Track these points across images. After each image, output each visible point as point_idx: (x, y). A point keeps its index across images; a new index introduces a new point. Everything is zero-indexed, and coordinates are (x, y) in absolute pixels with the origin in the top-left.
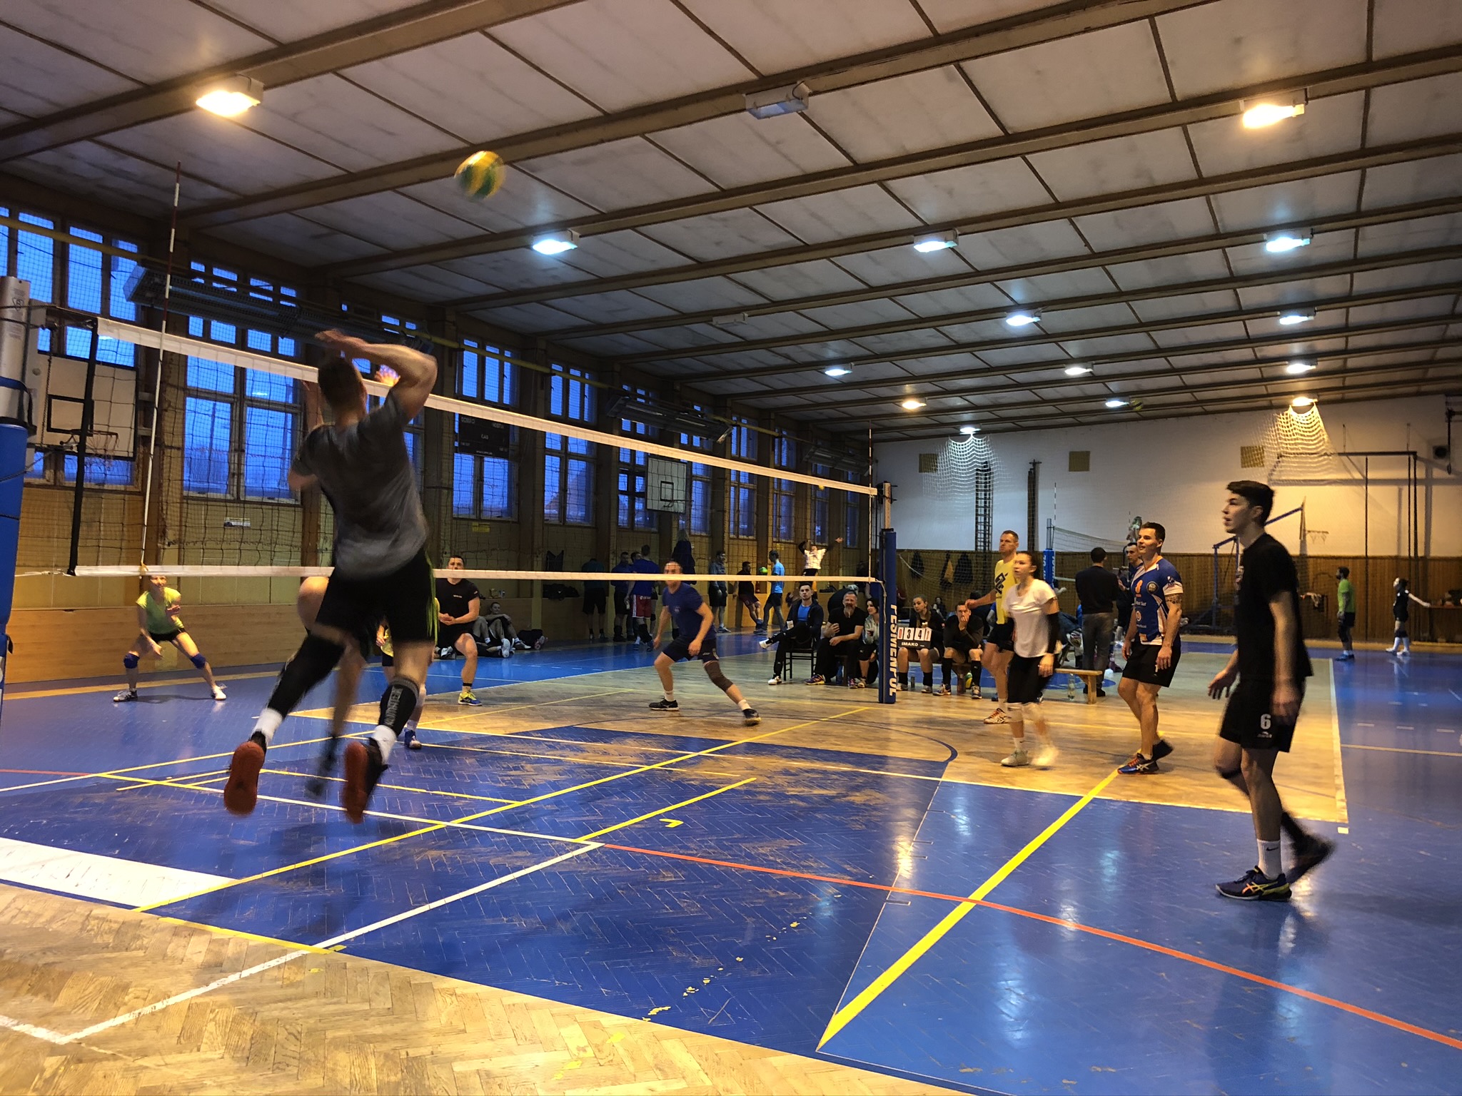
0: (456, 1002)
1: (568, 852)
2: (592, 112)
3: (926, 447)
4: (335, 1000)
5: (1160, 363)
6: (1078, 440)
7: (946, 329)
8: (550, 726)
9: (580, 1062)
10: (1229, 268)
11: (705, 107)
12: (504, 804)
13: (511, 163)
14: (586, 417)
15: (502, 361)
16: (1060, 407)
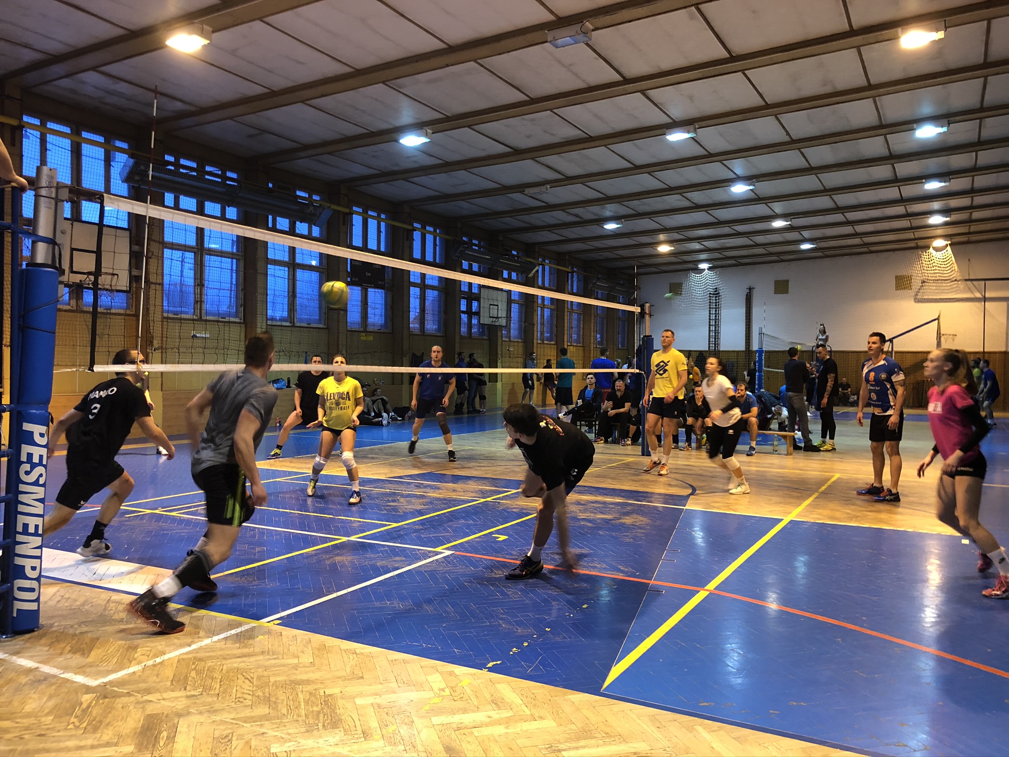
0: (356, 659)
1: (430, 557)
2: (440, 45)
3: (675, 278)
4: (275, 657)
5: (838, 217)
6: (781, 272)
7: (688, 195)
8: (416, 472)
9: (441, 698)
10: (889, 150)
11: (520, 40)
12: (386, 525)
13: (384, 83)
14: (438, 260)
15: (379, 221)
16: (768, 249)
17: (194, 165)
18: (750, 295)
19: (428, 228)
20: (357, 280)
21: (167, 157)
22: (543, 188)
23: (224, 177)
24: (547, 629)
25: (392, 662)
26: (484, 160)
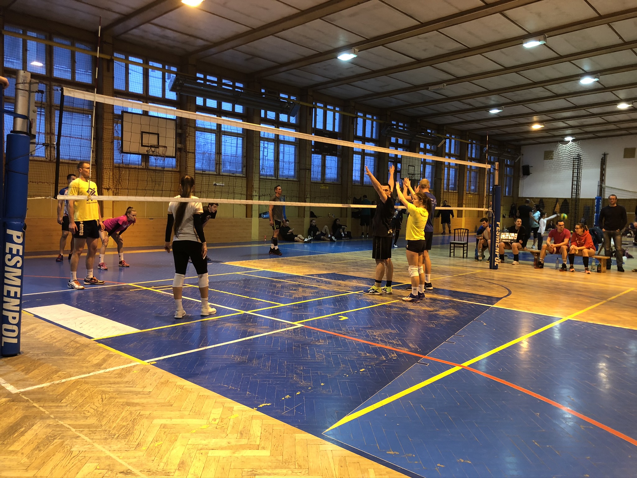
0: (179, 392)
1: (285, 328)
3: (547, 148)
4: (131, 385)
6: (629, 142)
7: (549, 87)
8: (325, 272)
9: (209, 425)
12: (277, 305)
13: (320, 18)
14: (374, 137)
15: (334, 112)
16: (618, 125)
17: (215, 79)
18: (605, 159)
19: (368, 116)
20: (318, 150)
21: (198, 75)
22: (441, 86)
23: (234, 86)
24: (322, 384)
25: (199, 397)
26: (397, 68)
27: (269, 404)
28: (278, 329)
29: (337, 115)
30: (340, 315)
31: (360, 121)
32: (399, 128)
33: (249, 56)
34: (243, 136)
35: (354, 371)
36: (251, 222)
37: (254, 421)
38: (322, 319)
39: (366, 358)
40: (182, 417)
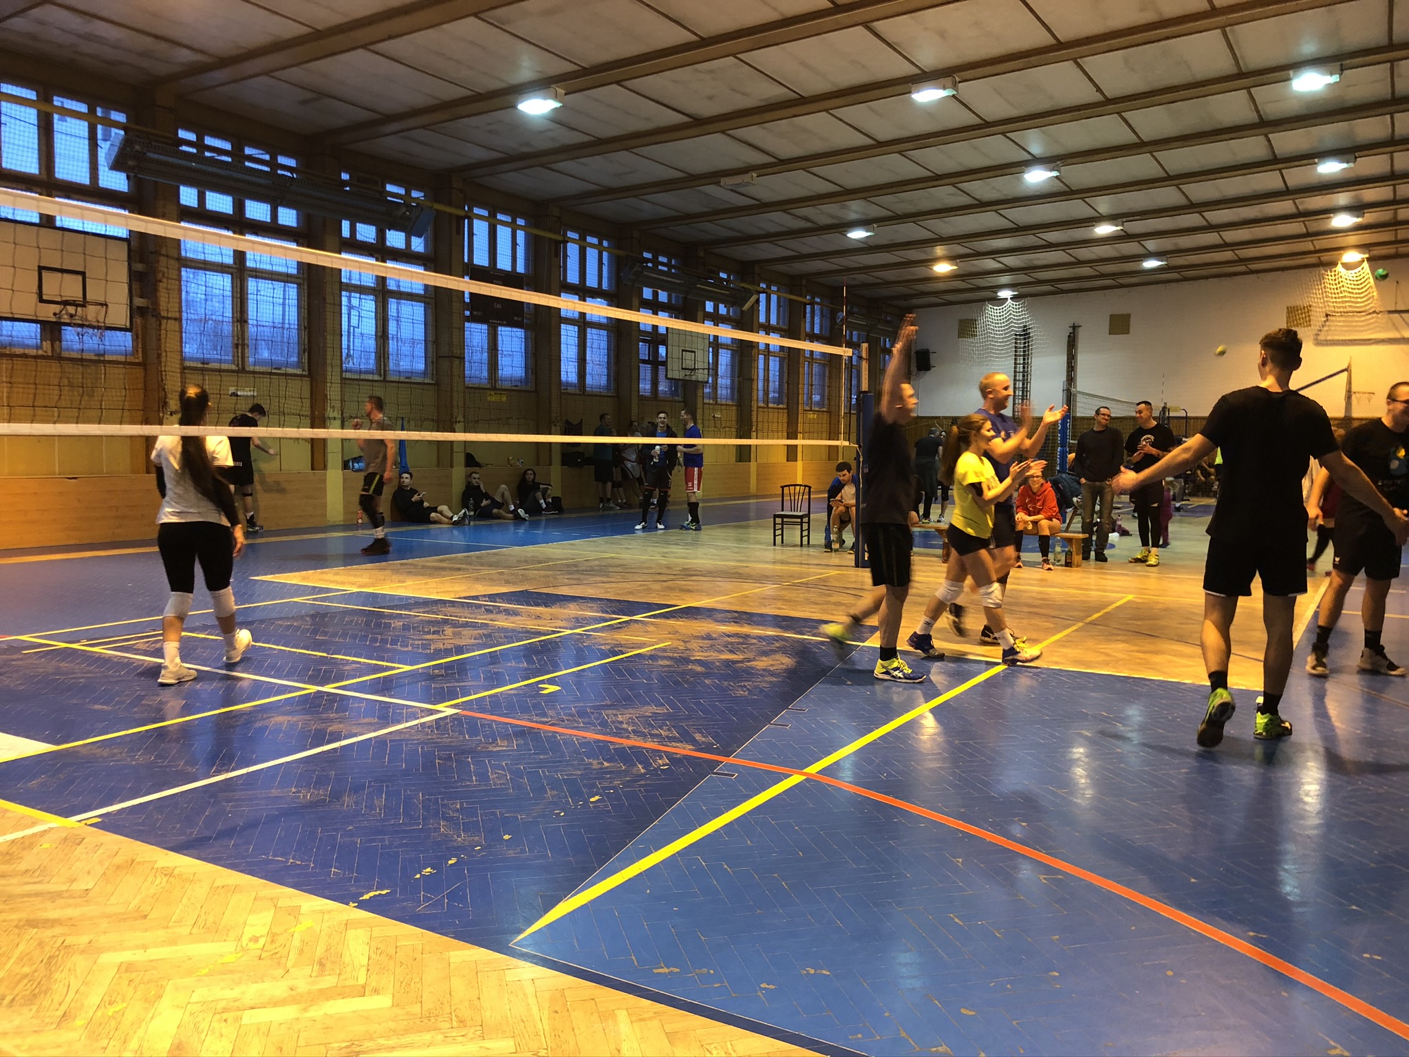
0: (164, 884)
1: (417, 718)
3: (963, 313)
4: (38, 879)
5: (1193, 219)
6: (1118, 303)
7: (965, 185)
8: (504, 590)
10: (1258, 111)
12: (394, 668)
13: (476, 15)
14: (605, 286)
15: (514, 229)
16: (1097, 268)
17: (227, 146)
18: (1074, 336)
19: (590, 239)
20: (480, 314)
21: (182, 134)
22: (746, 178)
23: (273, 164)
24: (507, 837)
25: (214, 890)
26: (651, 134)
27: (384, 892)
28: (399, 722)
29: (521, 235)
30: (542, 682)
31: (573, 250)
32: (660, 267)
33: (309, 95)
34: (299, 281)
35: (575, 802)
36: (324, 481)
37: (352, 933)
38: (501, 693)
39: (602, 773)
40: (172, 942)
